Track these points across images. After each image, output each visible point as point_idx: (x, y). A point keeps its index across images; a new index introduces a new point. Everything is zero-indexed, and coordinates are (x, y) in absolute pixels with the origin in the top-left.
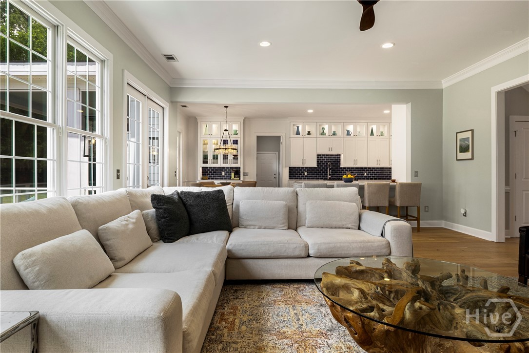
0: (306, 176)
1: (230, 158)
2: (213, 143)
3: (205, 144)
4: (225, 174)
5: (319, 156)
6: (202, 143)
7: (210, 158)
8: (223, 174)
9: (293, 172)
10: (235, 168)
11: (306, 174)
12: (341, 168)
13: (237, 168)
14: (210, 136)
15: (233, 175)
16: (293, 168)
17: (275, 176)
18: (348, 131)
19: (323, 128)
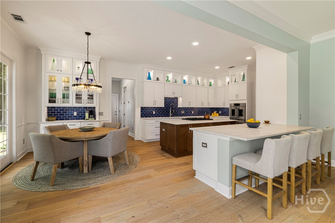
0: (154, 115)
1: (85, 97)
2: (63, 80)
3: (51, 81)
4: (77, 114)
5: (166, 99)
6: (48, 79)
7: (59, 96)
8: (75, 114)
9: (144, 111)
10: (89, 108)
11: (154, 113)
12: (178, 108)
13: (91, 108)
14: (59, 72)
15: (87, 115)
16: (144, 108)
17: (116, 113)
18: (184, 81)
19: (167, 76)
